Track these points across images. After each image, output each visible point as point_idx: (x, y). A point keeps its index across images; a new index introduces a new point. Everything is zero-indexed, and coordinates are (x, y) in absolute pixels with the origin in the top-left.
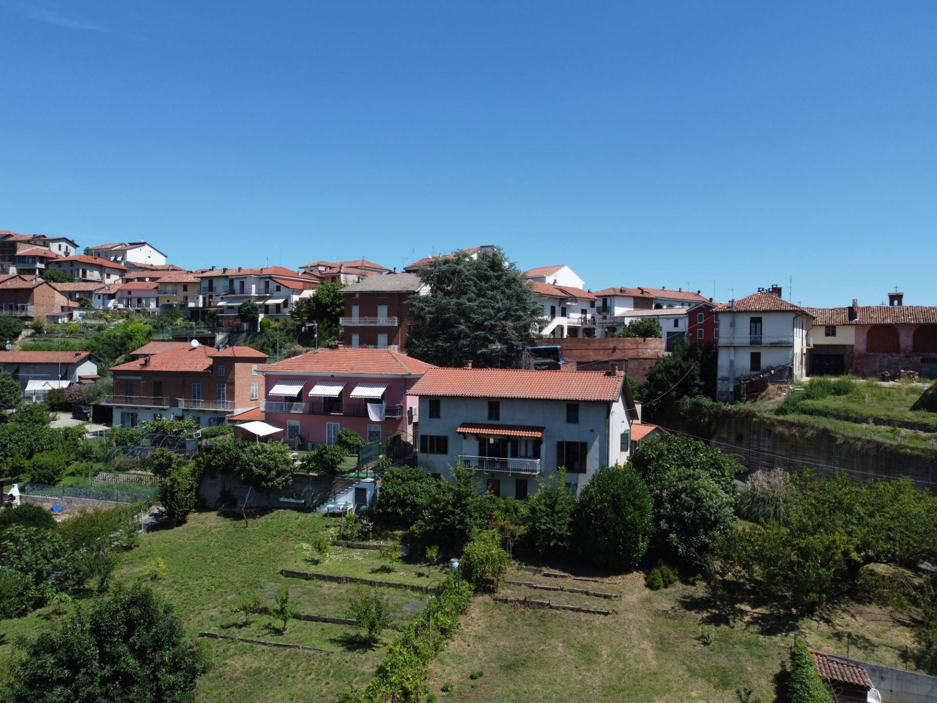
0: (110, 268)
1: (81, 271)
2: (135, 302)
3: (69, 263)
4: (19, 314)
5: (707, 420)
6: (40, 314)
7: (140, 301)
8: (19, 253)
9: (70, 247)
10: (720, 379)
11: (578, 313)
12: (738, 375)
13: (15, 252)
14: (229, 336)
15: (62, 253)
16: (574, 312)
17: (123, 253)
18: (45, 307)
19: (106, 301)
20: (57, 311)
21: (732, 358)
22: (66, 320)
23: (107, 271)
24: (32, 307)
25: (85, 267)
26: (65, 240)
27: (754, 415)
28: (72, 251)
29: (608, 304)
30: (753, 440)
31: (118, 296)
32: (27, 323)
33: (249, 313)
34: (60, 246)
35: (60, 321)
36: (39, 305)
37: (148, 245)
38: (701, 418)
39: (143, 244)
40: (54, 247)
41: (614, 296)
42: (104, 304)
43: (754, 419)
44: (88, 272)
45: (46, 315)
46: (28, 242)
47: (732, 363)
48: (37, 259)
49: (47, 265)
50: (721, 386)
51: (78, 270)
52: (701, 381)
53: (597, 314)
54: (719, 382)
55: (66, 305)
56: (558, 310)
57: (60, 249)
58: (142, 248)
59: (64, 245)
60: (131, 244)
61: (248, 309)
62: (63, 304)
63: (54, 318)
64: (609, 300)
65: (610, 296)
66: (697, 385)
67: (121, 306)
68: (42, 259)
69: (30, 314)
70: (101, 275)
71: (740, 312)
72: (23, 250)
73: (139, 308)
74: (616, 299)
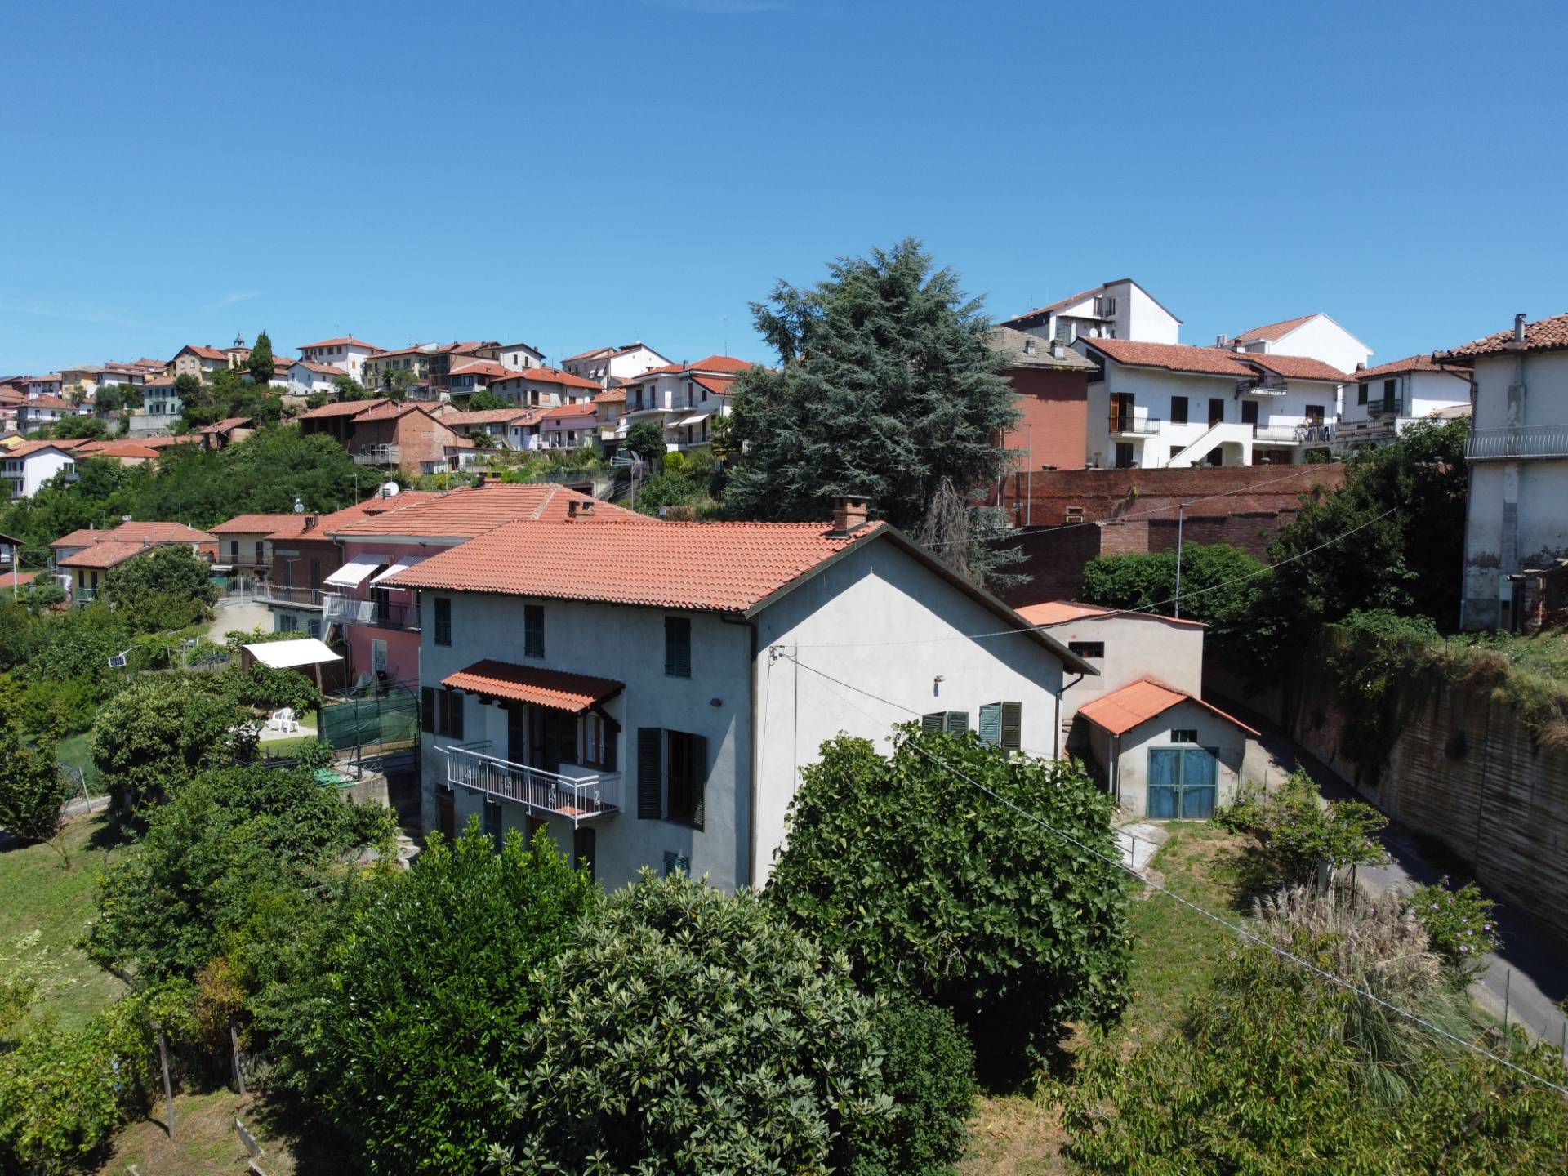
0: (575, 387)
1: (529, 394)
2: (565, 437)
3: (515, 382)
4: (379, 460)
5: (1380, 683)
6: (410, 460)
7: (571, 436)
8: (453, 371)
9: (531, 359)
10: (1475, 563)
11: (1295, 414)
12: (1529, 551)
13: (449, 371)
14: (615, 484)
15: (519, 368)
16: (1282, 412)
17: (606, 362)
18: (417, 449)
19: (526, 437)
20: (438, 453)
21: (1512, 498)
22: (447, 468)
23: (571, 392)
24: (397, 448)
25: (535, 387)
26: (523, 347)
27: (1500, 678)
28: (535, 364)
29: (1398, 395)
30: (1493, 758)
31: (543, 428)
32: (387, 474)
33: (641, 443)
34: (516, 357)
35: (436, 470)
36: (407, 445)
37: (646, 348)
38: (1368, 677)
39: (638, 347)
40: (506, 360)
41: (1410, 372)
42: (523, 443)
43: (1498, 692)
44: (541, 395)
45: (419, 460)
46: (473, 354)
47: (1510, 513)
48: (476, 379)
49: (490, 386)
50: (1475, 583)
51: (526, 393)
52: (1410, 566)
53: (1368, 418)
54: (1472, 570)
55: (452, 444)
56: (1232, 407)
57: (516, 362)
58: (637, 354)
59: (522, 355)
60: (623, 348)
61: (641, 436)
62: (447, 444)
63: (428, 465)
64: (1398, 383)
65: (1399, 374)
66: (1396, 580)
67: (546, 446)
68: (482, 378)
69: (393, 460)
70: (562, 400)
71: (1540, 351)
72: (458, 367)
73: (571, 448)
74: (1417, 382)
